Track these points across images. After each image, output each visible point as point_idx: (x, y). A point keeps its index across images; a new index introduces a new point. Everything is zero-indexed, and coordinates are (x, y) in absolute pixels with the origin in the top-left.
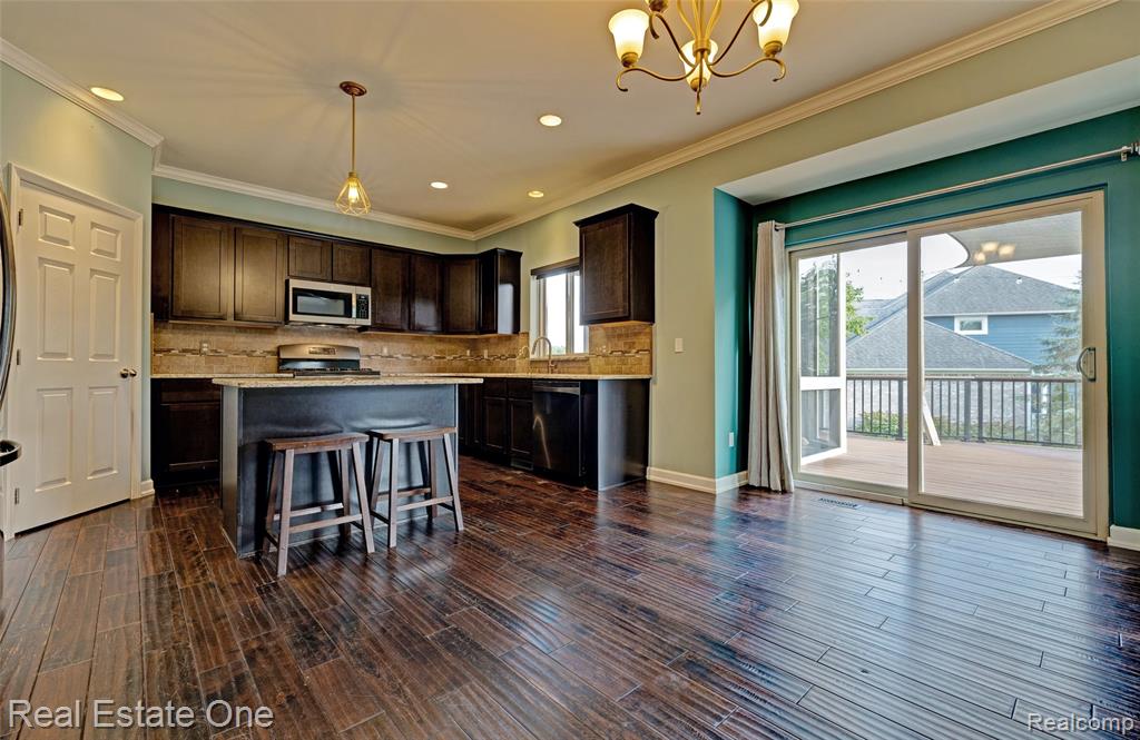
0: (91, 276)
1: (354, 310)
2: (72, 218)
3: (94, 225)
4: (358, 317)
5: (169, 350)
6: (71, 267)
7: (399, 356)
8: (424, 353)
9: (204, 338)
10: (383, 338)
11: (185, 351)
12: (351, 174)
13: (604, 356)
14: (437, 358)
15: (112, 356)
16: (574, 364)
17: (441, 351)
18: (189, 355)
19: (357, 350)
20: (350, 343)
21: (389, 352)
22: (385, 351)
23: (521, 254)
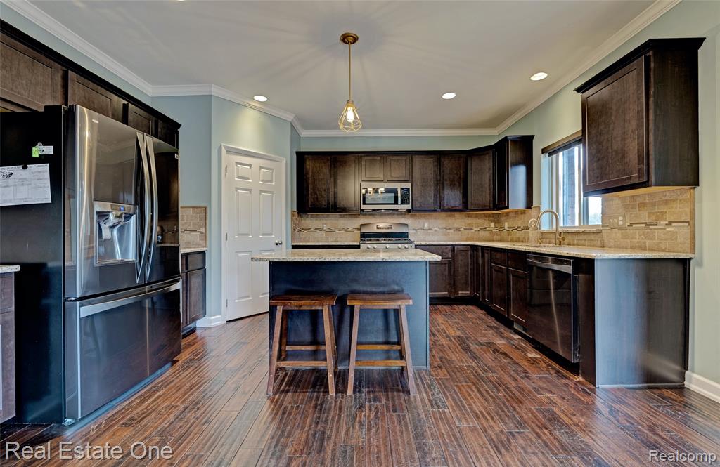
0: (260, 194)
1: (399, 199)
2: (250, 166)
3: (261, 168)
4: (402, 203)
5: (309, 229)
6: (250, 190)
7: (436, 229)
8: (456, 226)
9: (324, 222)
10: (425, 217)
11: (316, 229)
12: (348, 102)
13: (620, 229)
14: (465, 229)
15: (272, 234)
16: (585, 237)
17: (470, 224)
18: (318, 231)
19: (407, 225)
20: (403, 221)
21: (429, 225)
22: (426, 226)
23: (532, 137)
